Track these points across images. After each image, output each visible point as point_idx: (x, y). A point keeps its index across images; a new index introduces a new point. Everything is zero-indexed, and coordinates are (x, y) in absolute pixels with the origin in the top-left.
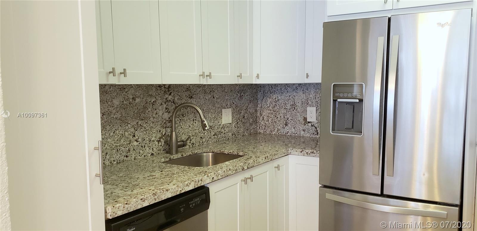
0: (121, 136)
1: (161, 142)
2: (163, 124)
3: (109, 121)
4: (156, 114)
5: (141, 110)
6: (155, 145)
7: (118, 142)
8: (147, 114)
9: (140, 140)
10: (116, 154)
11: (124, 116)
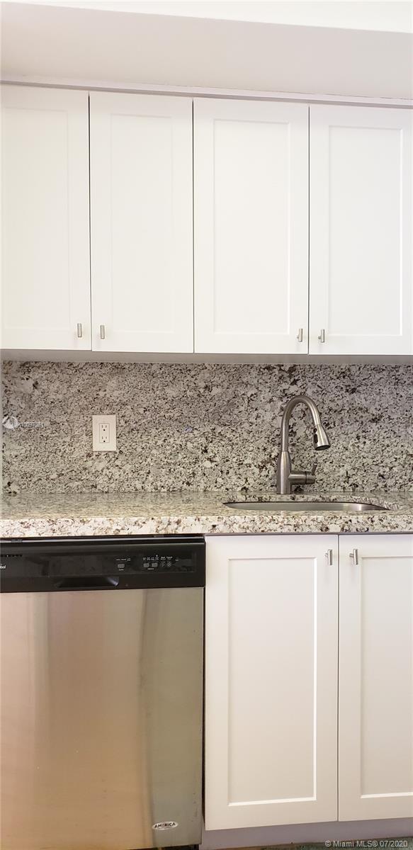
0: (179, 448)
1: (266, 469)
2: (272, 437)
3: (157, 422)
4: (258, 417)
5: (223, 408)
6: (253, 473)
7: (172, 457)
8: (235, 416)
9: (217, 459)
10: (167, 477)
11: (186, 415)
